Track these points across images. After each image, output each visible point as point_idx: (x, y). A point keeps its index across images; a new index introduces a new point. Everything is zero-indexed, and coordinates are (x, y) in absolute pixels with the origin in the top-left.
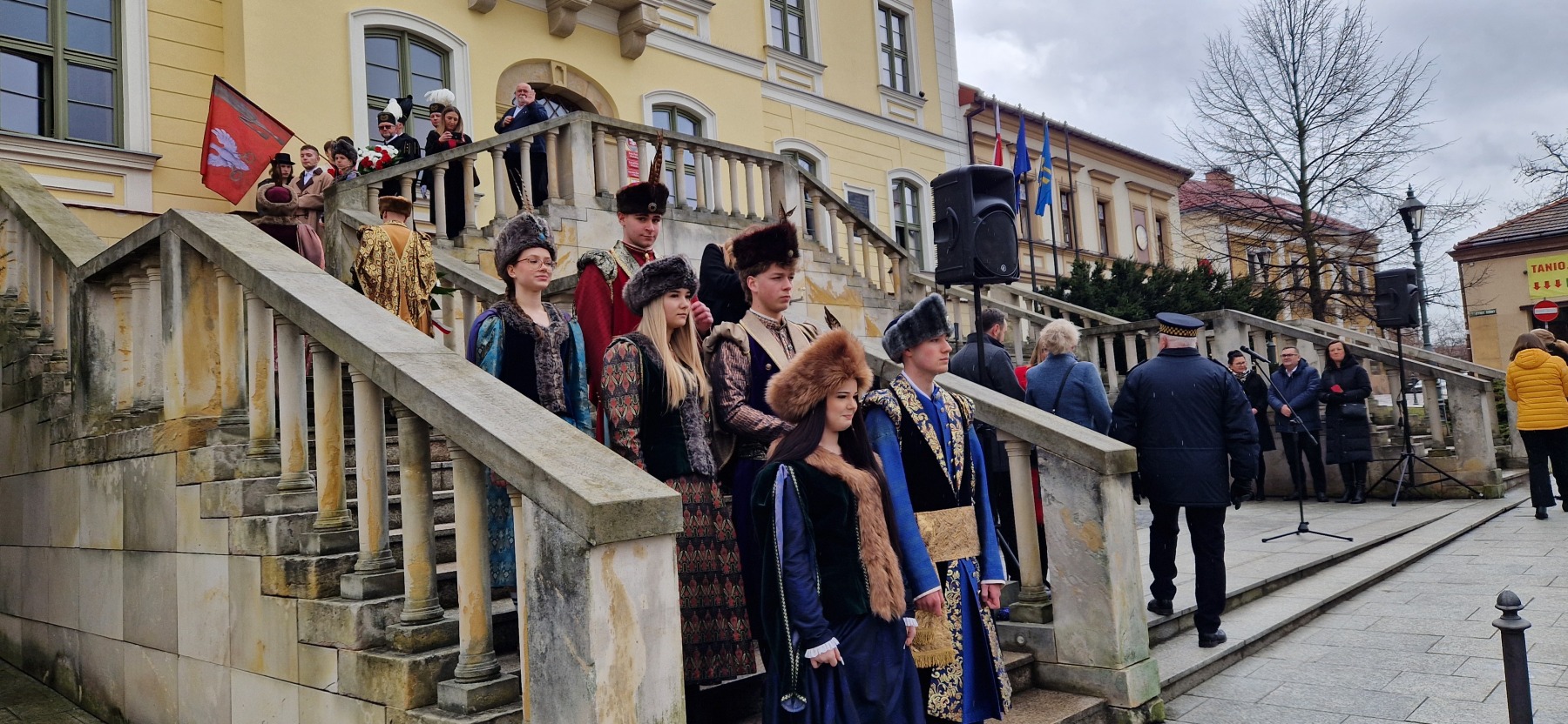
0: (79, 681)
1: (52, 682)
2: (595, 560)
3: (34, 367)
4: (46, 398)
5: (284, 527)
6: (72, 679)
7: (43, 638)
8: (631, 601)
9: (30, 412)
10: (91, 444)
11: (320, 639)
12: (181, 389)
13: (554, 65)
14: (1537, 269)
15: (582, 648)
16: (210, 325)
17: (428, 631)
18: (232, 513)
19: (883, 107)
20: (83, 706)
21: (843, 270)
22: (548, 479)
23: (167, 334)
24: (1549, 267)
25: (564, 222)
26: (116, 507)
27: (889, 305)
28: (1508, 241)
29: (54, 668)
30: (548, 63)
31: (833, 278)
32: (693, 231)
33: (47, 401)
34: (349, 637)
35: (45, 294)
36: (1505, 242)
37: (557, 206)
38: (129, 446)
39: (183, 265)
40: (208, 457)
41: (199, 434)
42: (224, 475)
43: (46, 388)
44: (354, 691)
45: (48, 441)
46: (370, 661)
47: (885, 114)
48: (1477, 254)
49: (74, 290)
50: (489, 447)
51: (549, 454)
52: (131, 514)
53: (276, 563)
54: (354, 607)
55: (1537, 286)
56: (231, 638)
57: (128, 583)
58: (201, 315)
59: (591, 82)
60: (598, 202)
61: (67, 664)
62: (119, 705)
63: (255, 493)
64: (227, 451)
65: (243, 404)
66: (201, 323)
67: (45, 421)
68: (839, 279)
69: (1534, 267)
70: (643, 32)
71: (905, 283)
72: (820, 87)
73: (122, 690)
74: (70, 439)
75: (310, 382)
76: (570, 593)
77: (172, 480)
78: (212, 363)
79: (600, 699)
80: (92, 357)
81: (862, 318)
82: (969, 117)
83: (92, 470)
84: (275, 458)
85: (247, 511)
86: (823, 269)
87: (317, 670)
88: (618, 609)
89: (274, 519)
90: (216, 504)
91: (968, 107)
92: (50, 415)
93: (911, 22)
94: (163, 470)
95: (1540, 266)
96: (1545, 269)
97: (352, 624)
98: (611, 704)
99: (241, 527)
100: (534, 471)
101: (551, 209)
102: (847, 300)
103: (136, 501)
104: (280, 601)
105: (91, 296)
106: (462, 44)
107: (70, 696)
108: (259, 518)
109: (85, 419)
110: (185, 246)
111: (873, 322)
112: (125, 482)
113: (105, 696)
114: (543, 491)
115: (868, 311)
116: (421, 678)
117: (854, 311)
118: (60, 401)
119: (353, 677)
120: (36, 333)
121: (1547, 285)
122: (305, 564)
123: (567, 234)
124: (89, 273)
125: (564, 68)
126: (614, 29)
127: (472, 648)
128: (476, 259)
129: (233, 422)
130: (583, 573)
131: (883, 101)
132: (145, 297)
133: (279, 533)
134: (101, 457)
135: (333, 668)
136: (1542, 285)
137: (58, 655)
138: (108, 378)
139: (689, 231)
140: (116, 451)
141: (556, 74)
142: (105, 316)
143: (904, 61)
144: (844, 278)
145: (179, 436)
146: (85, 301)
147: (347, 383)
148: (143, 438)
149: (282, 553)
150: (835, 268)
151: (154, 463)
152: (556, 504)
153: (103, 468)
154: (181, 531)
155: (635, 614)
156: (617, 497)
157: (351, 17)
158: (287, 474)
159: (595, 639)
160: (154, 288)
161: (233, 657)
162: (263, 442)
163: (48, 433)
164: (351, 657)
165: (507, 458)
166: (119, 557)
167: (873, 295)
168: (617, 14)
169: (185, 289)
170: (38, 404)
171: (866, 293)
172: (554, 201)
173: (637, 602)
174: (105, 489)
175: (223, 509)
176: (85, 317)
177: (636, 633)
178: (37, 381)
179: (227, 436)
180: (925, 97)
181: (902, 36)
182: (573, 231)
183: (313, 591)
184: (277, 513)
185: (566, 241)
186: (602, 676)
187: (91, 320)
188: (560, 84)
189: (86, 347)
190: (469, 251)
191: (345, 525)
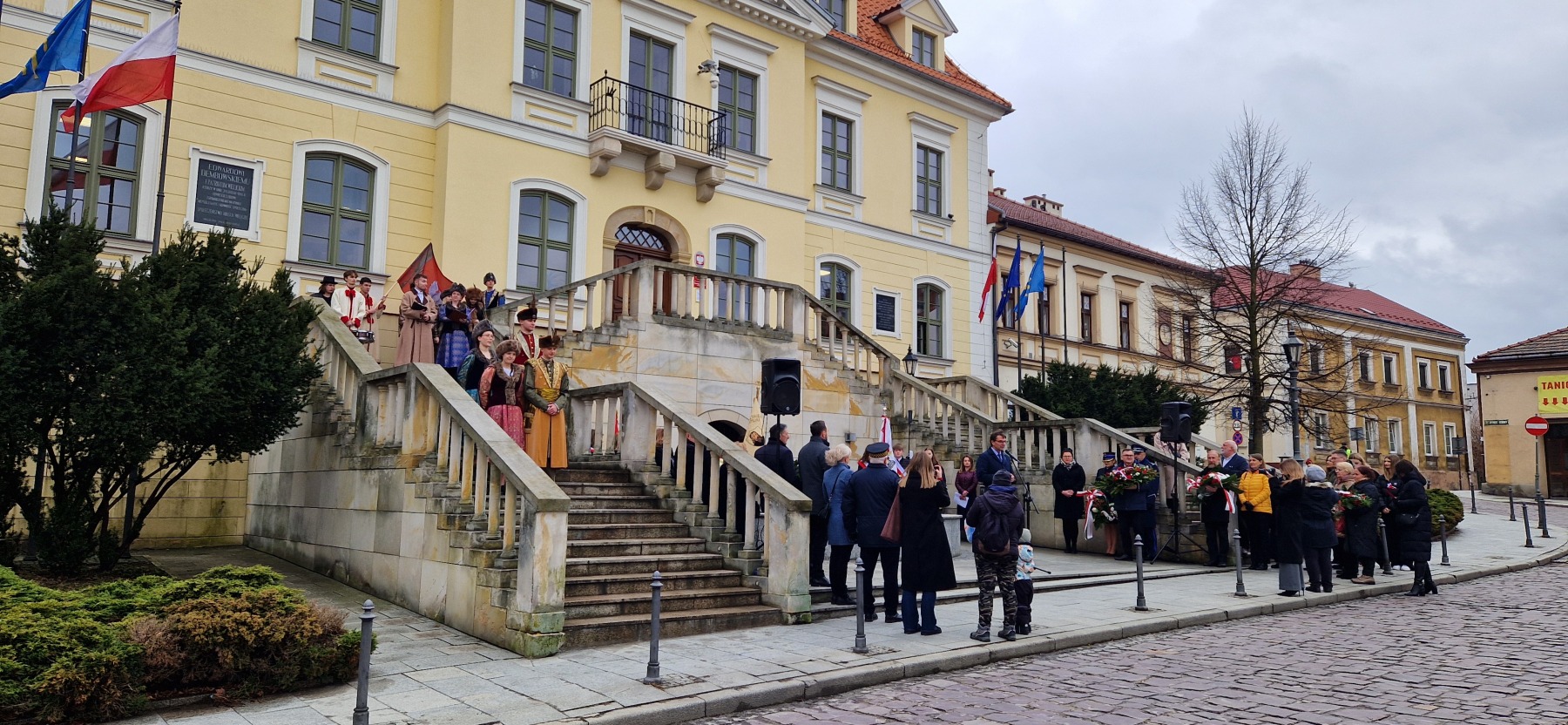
0: (347, 573)
1: (332, 576)
2: (538, 516)
3: (333, 417)
4: (339, 435)
5: (448, 503)
6: (343, 572)
7: (328, 554)
8: (550, 531)
9: (329, 441)
10: (364, 460)
11: (458, 545)
12: (411, 441)
13: (646, 209)
14: (1546, 386)
15: (532, 542)
16: (424, 414)
17: (494, 543)
18: (428, 496)
19: (914, 227)
20: (349, 585)
21: (835, 366)
22: (529, 490)
23: (406, 415)
24: (1557, 385)
25: (630, 332)
26: (375, 491)
27: (871, 392)
28: (1522, 358)
29: (333, 568)
30: (643, 207)
31: (826, 372)
32: (720, 337)
33: (341, 436)
34: (467, 544)
35: (340, 380)
36: (1518, 359)
37: (626, 321)
38: (384, 464)
39: (416, 388)
40: (421, 472)
41: (417, 461)
42: (426, 481)
43: (340, 429)
44: (468, 563)
45: (339, 456)
46: (473, 552)
47: (916, 232)
48: (1492, 368)
49: (361, 385)
50: (515, 479)
51: (532, 483)
52: (382, 495)
53: (444, 517)
54: (470, 533)
55: (1546, 402)
56: (423, 547)
57: (378, 526)
58: (421, 410)
59: (672, 219)
60: (654, 318)
61: (342, 565)
62: (369, 582)
63: (438, 489)
64: (428, 470)
65: (436, 450)
66: (421, 413)
67: (337, 446)
68: (831, 373)
69: (1544, 384)
70: (712, 185)
71: (888, 376)
72: (859, 213)
73: (371, 575)
74: (352, 456)
75: (462, 450)
76: (531, 526)
77: (403, 481)
78: (424, 432)
79: (535, 559)
80: (367, 418)
81: (848, 401)
82: (994, 232)
83: (363, 472)
84: (446, 475)
85: (434, 496)
86: (819, 364)
87: (456, 557)
88: (545, 532)
89: (445, 499)
90: (422, 492)
91: (994, 225)
92: (341, 443)
93: (946, 159)
94: (400, 476)
95: (1550, 383)
96: (1553, 385)
97: (469, 539)
98: (540, 561)
99: (431, 502)
100: (526, 488)
101: (622, 323)
102: (836, 387)
103: (385, 489)
104: (444, 531)
105: (369, 389)
106: (583, 198)
107: (342, 581)
108: (439, 499)
109: (361, 448)
110: (417, 380)
111: (857, 404)
112: (380, 480)
113: (361, 577)
114: (527, 494)
115: (853, 396)
116: (490, 558)
117: (841, 396)
118: (347, 437)
119: (467, 558)
120: (331, 398)
121: (1555, 401)
122: (455, 517)
123: (631, 339)
124: (369, 379)
125: (654, 211)
126: (693, 182)
127: (507, 547)
128: (571, 355)
129: (432, 457)
130: (534, 520)
131: (915, 222)
132: (396, 397)
133: (446, 505)
134: (368, 467)
135: (461, 556)
136: (1550, 401)
137: (337, 561)
138: (373, 429)
139: (717, 337)
140: (377, 465)
141: (647, 215)
142: (374, 399)
143: (939, 189)
144: (836, 372)
145: (408, 462)
146: (366, 391)
147: (476, 450)
148: (390, 460)
149: (446, 513)
150: (828, 364)
151: (395, 472)
152: (530, 498)
153: (369, 472)
154: (405, 503)
155: (551, 535)
156: (548, 498)
157: (512, 185)
158: (451, 482)
159: (536, 540)
160: (401, 392)
161: (424, 553)
162: (442, 468)
163: (339, 452)
164: (468, 551)
165: (519, 483)
166: (375, 514)
167: (858, 384)
168: (696, 171)
169: (416, 399)
170: (335, 436)
171: (853, 382)
172: (625, 318)
173: (552, 531)
174: (369, 482)
175: (424, 494)
176: (365, 399)
177: (550, 541)
178: (335, 424)
179: (428, 464)
180: (953, 218)
181: (939, 169)
182: (635, 337)
183: (457, 527)
184: (446, 497)
185: (630, 344)
186: (537, 552)
187: (368, 400)
188: (650, 223)
189: (365, 413)
190: (566, 350)
191: (470, 504)
